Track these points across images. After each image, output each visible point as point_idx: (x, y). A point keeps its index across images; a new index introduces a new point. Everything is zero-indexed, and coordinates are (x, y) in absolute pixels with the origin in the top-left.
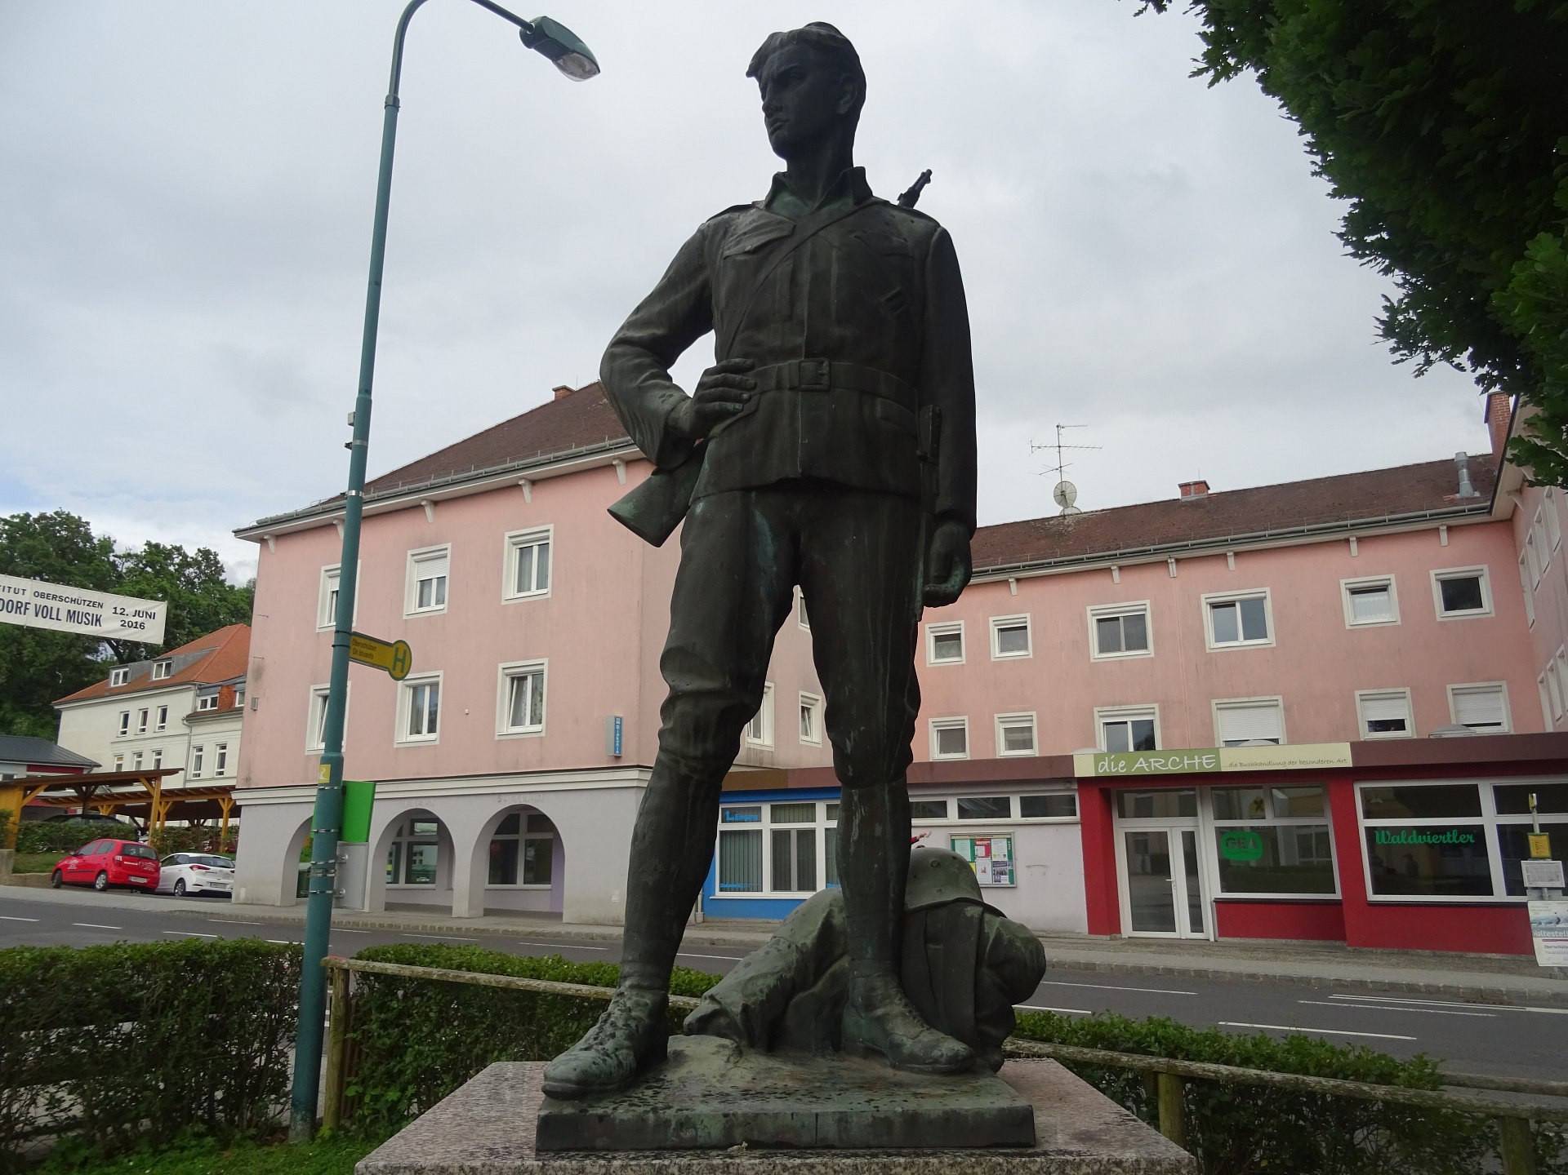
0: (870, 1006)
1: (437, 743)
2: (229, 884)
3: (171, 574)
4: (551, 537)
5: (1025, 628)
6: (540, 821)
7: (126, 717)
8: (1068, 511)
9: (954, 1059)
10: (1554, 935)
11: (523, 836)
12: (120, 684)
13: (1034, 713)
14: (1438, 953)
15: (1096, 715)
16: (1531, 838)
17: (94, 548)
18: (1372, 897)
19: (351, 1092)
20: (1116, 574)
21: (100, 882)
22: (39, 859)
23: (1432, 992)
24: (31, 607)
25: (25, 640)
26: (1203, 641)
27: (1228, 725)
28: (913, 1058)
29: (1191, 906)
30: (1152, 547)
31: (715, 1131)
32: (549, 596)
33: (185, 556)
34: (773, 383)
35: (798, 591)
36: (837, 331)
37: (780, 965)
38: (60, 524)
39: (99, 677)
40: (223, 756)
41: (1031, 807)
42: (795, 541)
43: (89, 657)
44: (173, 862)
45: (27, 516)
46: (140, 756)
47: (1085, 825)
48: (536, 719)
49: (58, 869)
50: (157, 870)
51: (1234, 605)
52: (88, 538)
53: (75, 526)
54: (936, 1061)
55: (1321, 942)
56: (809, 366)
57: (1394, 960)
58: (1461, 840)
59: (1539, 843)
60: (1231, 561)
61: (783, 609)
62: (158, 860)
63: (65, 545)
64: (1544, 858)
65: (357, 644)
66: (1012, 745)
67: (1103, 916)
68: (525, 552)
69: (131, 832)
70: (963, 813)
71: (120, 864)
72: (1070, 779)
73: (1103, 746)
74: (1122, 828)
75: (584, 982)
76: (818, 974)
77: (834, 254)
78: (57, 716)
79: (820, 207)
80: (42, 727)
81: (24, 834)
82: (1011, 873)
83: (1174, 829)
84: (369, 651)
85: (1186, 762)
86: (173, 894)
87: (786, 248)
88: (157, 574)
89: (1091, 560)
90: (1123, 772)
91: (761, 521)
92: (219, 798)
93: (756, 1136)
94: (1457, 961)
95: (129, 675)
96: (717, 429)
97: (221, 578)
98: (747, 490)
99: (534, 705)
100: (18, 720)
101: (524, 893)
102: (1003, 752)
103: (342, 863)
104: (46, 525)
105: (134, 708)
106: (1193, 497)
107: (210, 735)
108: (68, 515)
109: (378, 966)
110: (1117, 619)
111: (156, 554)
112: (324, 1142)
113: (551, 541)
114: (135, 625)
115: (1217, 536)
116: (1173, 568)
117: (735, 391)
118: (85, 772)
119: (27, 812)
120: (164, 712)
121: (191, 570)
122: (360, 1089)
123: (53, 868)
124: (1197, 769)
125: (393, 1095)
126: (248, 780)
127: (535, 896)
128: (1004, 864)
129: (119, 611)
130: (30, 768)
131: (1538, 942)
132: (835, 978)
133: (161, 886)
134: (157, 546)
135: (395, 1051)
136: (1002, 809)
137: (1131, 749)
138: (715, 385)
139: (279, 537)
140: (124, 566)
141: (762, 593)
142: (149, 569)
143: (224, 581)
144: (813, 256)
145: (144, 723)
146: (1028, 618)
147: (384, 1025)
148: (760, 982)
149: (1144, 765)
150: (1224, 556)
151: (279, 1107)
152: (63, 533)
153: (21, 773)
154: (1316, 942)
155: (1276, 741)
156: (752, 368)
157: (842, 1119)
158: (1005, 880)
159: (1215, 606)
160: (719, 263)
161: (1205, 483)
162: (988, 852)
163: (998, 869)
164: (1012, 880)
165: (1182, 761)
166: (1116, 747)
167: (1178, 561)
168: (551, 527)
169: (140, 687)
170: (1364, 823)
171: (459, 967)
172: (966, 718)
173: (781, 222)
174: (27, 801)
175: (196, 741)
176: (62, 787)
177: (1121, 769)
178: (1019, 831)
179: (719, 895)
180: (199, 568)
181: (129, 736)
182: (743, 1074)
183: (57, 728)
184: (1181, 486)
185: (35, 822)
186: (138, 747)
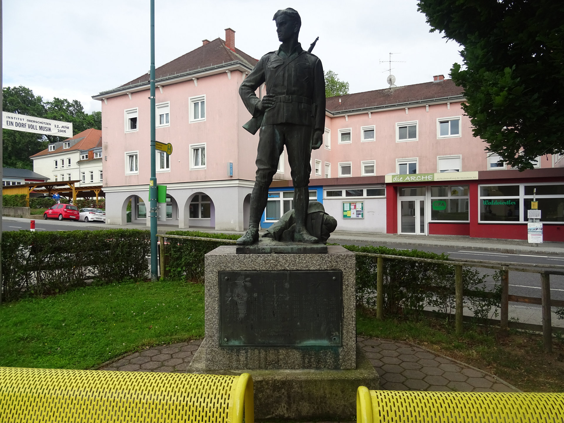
0: (299, 232)
1: (170, 172)
2: (103, 218)
3: (65, 110)
4: (205, 99)
5: (373, 130)
6: (206, 197)
7: (56, 162)
8: (392, 86)
9: (315, 240)
10: (535, 233)
11: (200, 202)
12: (53, 150)
13: (375, 161)
14: (499, 239)
15: (396, 161)
16: (532, 203)
17: (35, 100)
18: (480, 222)
19: (167, 269)
20: (407, 111)
21: (60, 218)
22: (38, 210)
23: (492, 250)
24: (27, 125)
25: (16, 134)
26: (436, 135)
27: (442, 165)
28: (307, 241)
29: (421, 225)
30: (421, 101)
31: (269, 250)
32: (205, 120)
33: (69, 103)
34: (279, 101)
35: (285, 146)
36: (293, 89)
37: (281, 224)
38: (22, 91)
39: (44, 148)
40: (92, 176)
41: (370, 193)
42: (284, 135)
43: (39, 140)
44: (82, 211)
45: (9, 88)
46: (63, 175)
47: (387, 198)
48: (203, 163)
49: (45, 214)
50: (78, 214)
51: (448, 122)
52: (32, 96)
53: (27, 92)
54: (311, 241)
55: (462, 236)
56: (287, 97)
57: (484, 241)
58: (511, 203)
59: (535, 205)
60: (449, 106)
61: (281, 150)
62: (78, 210)
63: (25, 99)
64: (535, 209)
65: (157, 145)
66: (367, 172)
67: (392, 227)
68: (196, 104)
69: (67, 201)
70: (348, 194)
71: (66, 212)
72: (384, 184)
73: (398, 172)
74: (400, 200)
75: (231, 239)
76: (289, 226)
77: (293, 69)
78: (32, 162)
79: (290, 56)
80: (27, 165)
81: (32, 202)
82: (362, 214)
83: (417, 200)
84: (160, 147)
85: (423, 178)
86: (84, 222)
87: (282, 68)
88: (59, 109)
89: (398, 105)
90: (401, 181)
91: (277, 132)
92: (94, 190)
93: (276, 251)
94: (504, 241)
95: (55, 147)
96: (267, 110)
97: (83, 111)
98: (273, 125)
99: (202, 158)
100: (18, 163)
101: (201, 221)
102: (364, 174)
103: (159, 209)
104: (16, 91)
105: (59, 159)
106: (438, 81)
107: (87, 168)
108: (24, 87)
109: (173, 236)
110: (406, 127)
111: (58, 102)
112: (162, 281)
113: (205, 101)
114: (63, 131)
115: (445, 96)
116: (427, 108)
117: (271, 102)
118: (45, 182)
119: (31, 195)
120: (70, 160)
121: (71, 108)
122: (170, 268)
123: (44, 213)
124: (426, 180)
125: (179, 269)
126: (106, 184)
127: (205, 222)
128: (360, 211)
129: (56, 126)
130: (26, 180)
131: (529, 235)
132: (293, 227)
133: (80, 219)
134: (58, 99)
135: (179, 258)
136: (360, 193)
137: (408, 173)
138: (266, 100)
139: (108, 99)
140: (47, 107)
141: (277, 147)
142: (56, 108)
143: (84, 112)
144: (288, 70)
145: (63, 164)
146: (374, 127)
147: (175, 252)
148: (277, 228)
149: (409, 179)
150: (446, 104)
151: (147, 273)
152: (23, 94)
153: (23, 182)
154: (460, 236)
155: (458, 170)
156: (274, 96)
157: (292, 248)
158: (360, 216)
159: (441, 122)
160: (267, 69)
161: (443, 76)
162: (355, 208)
163: (358, 213)
164: (362, 217)
165: (421, 177)
166: (403, 172)
167: (429, 106)
168: (205, 95)
169: (59, 151)
170: (480, 198)
171: (195, 236)
172: (351, 162)
173: (281, 60)
174: (31, 191)
175: (82, 171)
176: (41, 187)
177: (401, 180)
178: (366, 201)
179: (266, 221)
180: (74, 107)
181: (58, 169)
182: (274, 243)
183: (32, 166)
184: (434, 77)
185: (35, 198)
186: (62, 172)
